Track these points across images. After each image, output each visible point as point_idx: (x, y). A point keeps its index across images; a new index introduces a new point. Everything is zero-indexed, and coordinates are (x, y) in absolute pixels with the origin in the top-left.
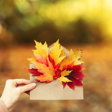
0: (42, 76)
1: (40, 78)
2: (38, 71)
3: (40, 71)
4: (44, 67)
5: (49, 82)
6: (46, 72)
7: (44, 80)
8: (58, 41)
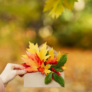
0: (29, 68)
1: (28, 70)
2: (26, 64)
3: (28, 64)
4: (31, 61)
5: (35, 72)
6: (32, 65)
7: (31, 70)
8: (46, 43)
